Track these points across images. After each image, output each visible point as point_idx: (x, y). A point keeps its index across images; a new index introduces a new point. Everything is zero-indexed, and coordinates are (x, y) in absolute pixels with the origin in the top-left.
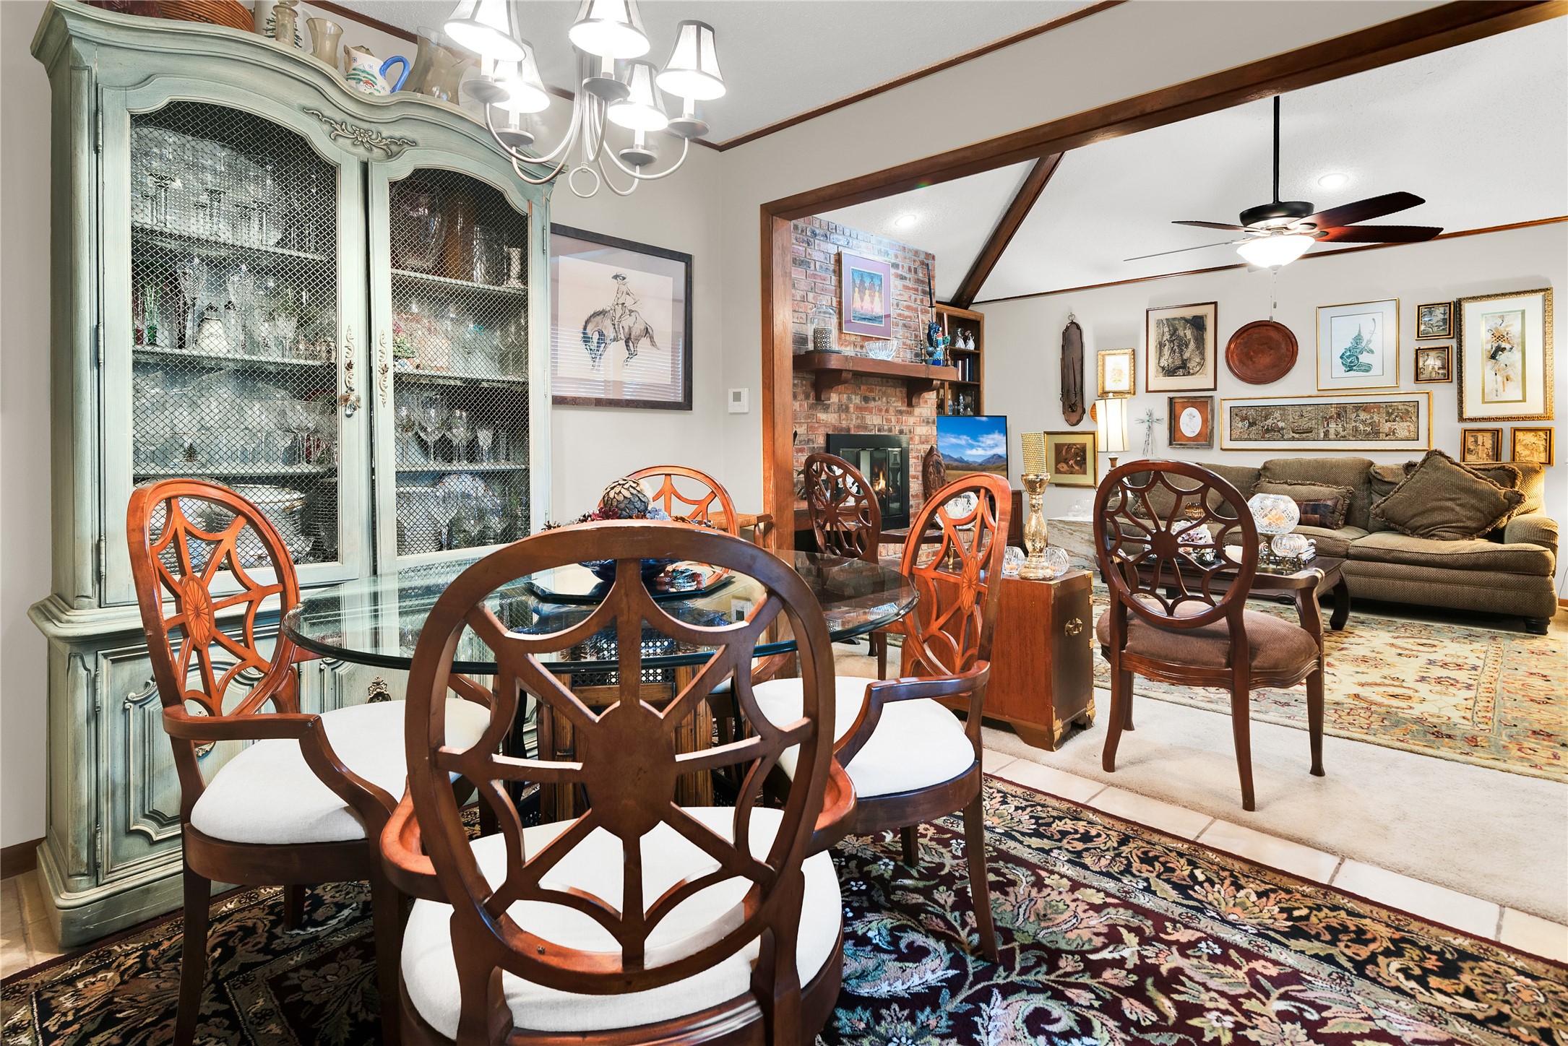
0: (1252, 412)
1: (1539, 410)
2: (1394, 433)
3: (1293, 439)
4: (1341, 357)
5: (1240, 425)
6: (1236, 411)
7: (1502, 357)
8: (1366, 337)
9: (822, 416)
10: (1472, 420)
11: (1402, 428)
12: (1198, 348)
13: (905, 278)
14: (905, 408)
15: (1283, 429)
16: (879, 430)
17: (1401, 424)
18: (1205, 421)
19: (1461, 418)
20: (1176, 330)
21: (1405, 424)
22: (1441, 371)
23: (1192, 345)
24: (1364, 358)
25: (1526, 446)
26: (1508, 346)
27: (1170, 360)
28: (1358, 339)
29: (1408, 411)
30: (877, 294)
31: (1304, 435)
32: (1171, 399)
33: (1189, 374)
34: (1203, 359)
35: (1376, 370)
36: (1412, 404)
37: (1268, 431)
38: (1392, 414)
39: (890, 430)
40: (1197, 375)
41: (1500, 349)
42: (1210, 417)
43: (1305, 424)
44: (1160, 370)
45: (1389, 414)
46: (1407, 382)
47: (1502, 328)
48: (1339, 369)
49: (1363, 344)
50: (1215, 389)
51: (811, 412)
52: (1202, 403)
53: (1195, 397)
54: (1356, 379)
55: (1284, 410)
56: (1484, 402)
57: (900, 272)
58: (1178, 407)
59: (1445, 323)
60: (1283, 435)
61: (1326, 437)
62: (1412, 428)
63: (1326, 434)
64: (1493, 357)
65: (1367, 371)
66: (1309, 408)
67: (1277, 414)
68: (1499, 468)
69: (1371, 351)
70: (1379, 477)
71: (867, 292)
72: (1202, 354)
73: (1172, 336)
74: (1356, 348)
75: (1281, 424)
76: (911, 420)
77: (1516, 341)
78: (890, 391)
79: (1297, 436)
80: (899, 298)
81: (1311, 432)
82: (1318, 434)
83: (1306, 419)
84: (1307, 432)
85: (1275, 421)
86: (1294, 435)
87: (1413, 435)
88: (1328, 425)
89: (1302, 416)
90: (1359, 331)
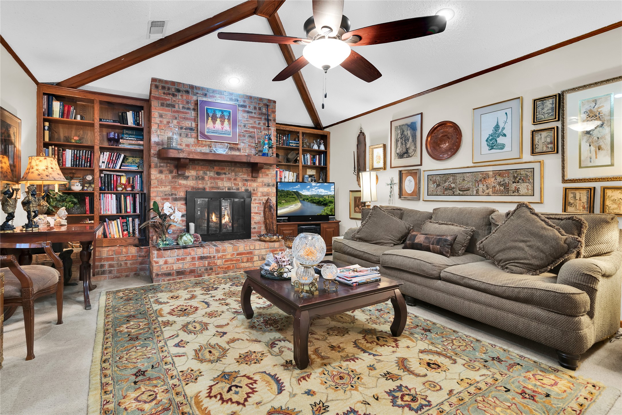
0: (438, 178)
2: (518, 191)
3: (459, 195)
4: (487, 141)
5: (432, 186)
6: (430, 177)
8: (501, 125)
9: (183, 182)
10: (571, 181)
11: (523, 187)
12: (413, 141)
13: (252, 113)
14: (250, 178)
15: (454, 188)
16: (228, 189)
17: (523, 184)
18: (416, 184)
19: (564, 181)
20: (403, 131)
21: (526, 184)
22: (550, 146)
23: (411, 140)
24: (501, 140)
25: (614, 201)
26: (600, 124)
27: (401, 149)
28: (497, 127)
29: (527, 175)
30: (226, 121)
31: (465, 192)
32: (400, 171)
33: (409, 156)
34: (416, 147)
36: (530, 170)
37: (446, 189)
38: (517, 177)
39: (238, 189)
40: (413, 157)
42: (418, 181)
43: (466, 185)
44: (397, 155)
45: (515, 178)
46: (527, 156)
47: (595, 110)
48: (485, 148)
49: (500, 131)
50: (421, 165)
51: (173, 180)
52: (415, 173)
53: (410, 170)
54: (496, 154)
55: (455, 176)
56: (580, 167)
57: (247, 109)
58: (403, 176)
59: (553, 111)
60: (454, 192)
61: (477, 194)
62: (530, 187)
63: (477, 191)
65: (502, 149)
66: (468, 175)
67: (451, 179)
68: (569, 219)
69: (505, 135)
71: (218, 120)
72: (415, 144)
73: (402, 135)
74: (495, 134)
75: (453, 185)
76: (255, 185)
77: (607, 118)
78: (237, 169)
79: (461, 193)
80: (246, 122)
81: (469, 190)
82: (473, 191)
83: (466, 182)
84: (467, 190)
85: (450, 183)
86: (460, 192)
87: (530, 192)
88: (478, 185)
89: (464, 180)
90: (498, 122)
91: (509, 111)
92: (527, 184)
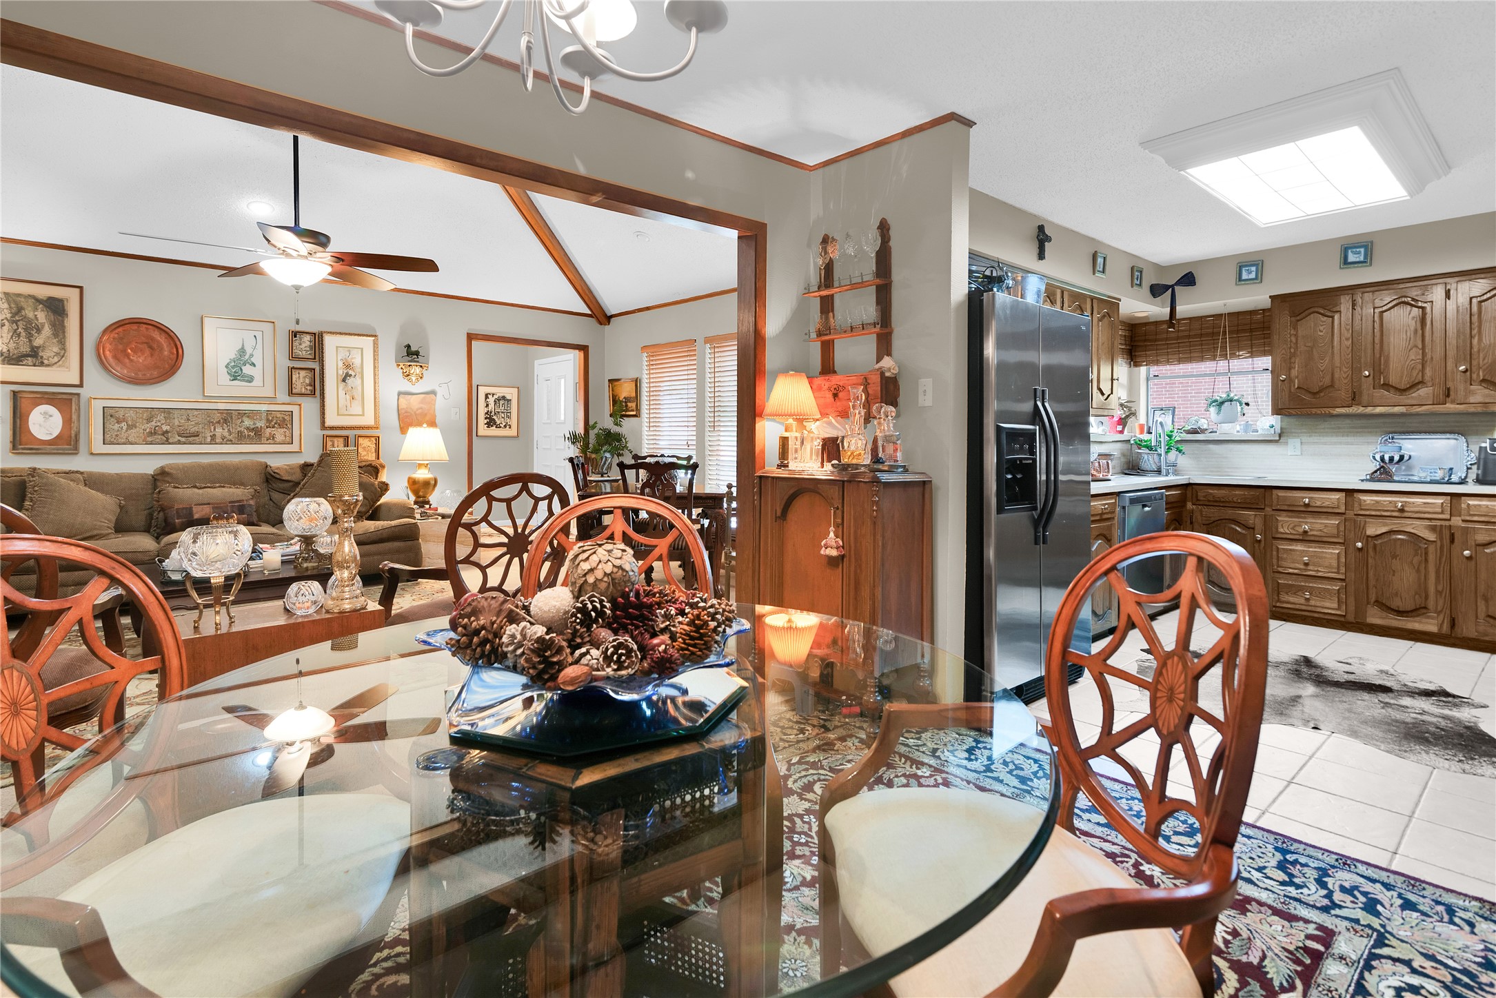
0: (131, 413)
1: (371, 422)
2: (273, 438)
3: (179, 443)
4: (226, 367)
5: (116, 427)
6: (108, 412)
7: (350, 381)
8: (249, 350)
10: (332, 428)
11: (279, 434)
12: (55, 335)
15: (167, 432)
17: (279, 430)
18: (67, 422)
19: (323, 426)
20: (20, 309)
21: (283, 430)
22: (309, 388)
23: (47, 331)
24: (247, 370)
25: (364, 448)
26: (353, 374)
27: (12, 345)
28: (242, 351)
29: (285, 420)
31: (191, 439)
32: (15, 393)
33: (42, 364)
34: (64, 348)
35: (257, 381)
36: (287, 413)
37: (151, 434)
38: (272, 421)
40: (54, 368)
41: (347, 375)
42: (74, 417)
43: (191, 428)
45: (269, 421)
46: (283, 396)
47: (349, 359)
49: (247, 357)
50: (81, 385)
52: (64, 400)
53: (54, 393)
55: (170, 413)
56: (338, 415)
58: (24, 404)
59: (311, 349)
60: (168, 439)
61: (213, 441)
62: (288, 433)
63: (213, 437)
64: (344, 380)
65: (250, 382)
66: (196, 413)
67: (161, 417)
69: (254, 365)
70: (278, 476)
72: (62, 344)
73: (14, 315)
74: (239, 359)
75: (166, 428)
77: (358, 370)
79: (183, 439)
81: (198, 436)
82: (205, 437)
83: (193, 423)
84: (194, 436)
85: (159, 424)
86: (180, 438)
87: (288, 439)
88: (215, 429)
89: (188, 420)
90: (243, 345)
91: (259, 335)
92: (285, 430)
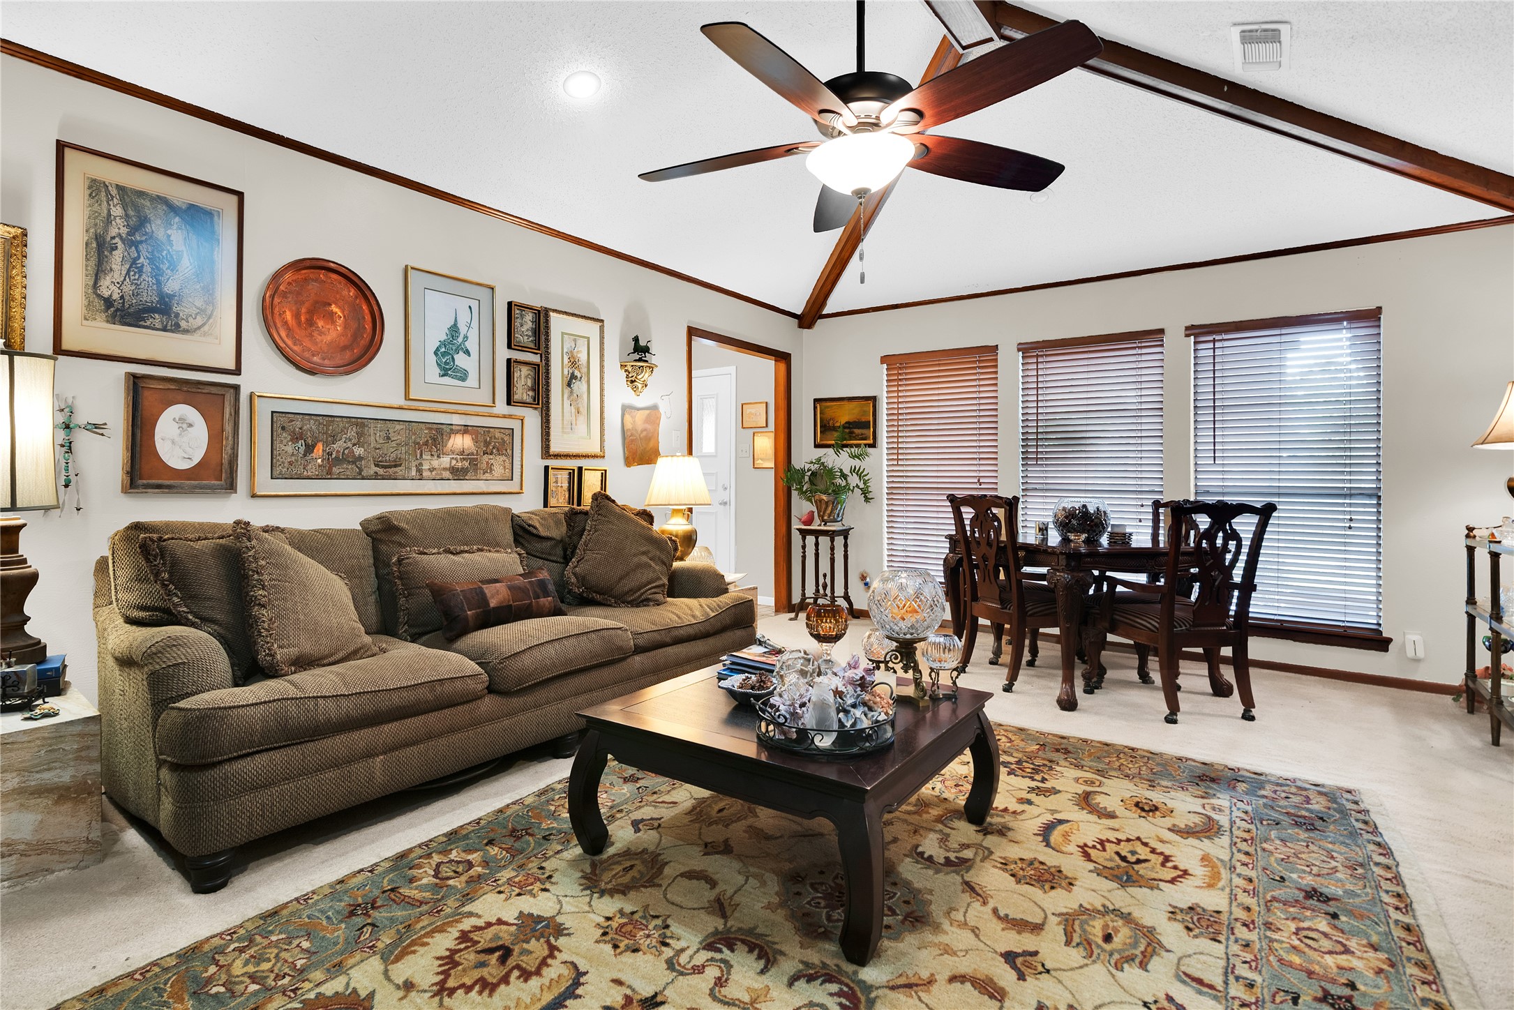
0: (311, 425)
2: (491, 470)
3: (376, 477)
4: (436, 353)
5: (290, 448)
6: (282, 420)
7: (576, 385)
8: (463, 329)
10: (557, 456)
11: (498, 463)
15: (360, 458)
17: (498, 458)
18: (216, 437)
19: (546, 453)
21: (502, 459)
22: (532, 394)
24: (460, 360)
25: (589, 487)
26: (579, 376)
28: (454, 329)
29: (504, 442)
31: (391, 470)
32: (133, 379)
33: (176, 328)
35: (472, 381)
36: (507, 432)
37: (338, 461)
38: (490, 443)
40: (196, 337)
41: (573, 377)
42: (228, 428)
43: (391, 453)
44: (99, 304)
45: (487, 444)
46: (501, 407)
49: (460, 340)
50: (237, 371)
52: (213, 397)
53: (195, 383)
54: (449, 389)
55: (363, 425)
58: (148, 398)
59: (535, 334)
60: (361, 470)
61: (419, 474)
62: (508, 463)
63: (419, 471)
64: (569, 385)
65: (463, 380)
66: (398, 427)
67: (352, 433)
69: (467, 353)
74: (451, 343)
75: (358, 451)
77: (584, 370)
79: (381, 471)
81: (400, 465)
82: (409, 469)
83: (394, 444)
84: (395, 466)
85: (349, 444)
86: (377, 469)
87: (508, 474)
88: (421, 455)
89: (388, 438)
90: (456, 320)
91: (474, 305)
92: (505, 458)
